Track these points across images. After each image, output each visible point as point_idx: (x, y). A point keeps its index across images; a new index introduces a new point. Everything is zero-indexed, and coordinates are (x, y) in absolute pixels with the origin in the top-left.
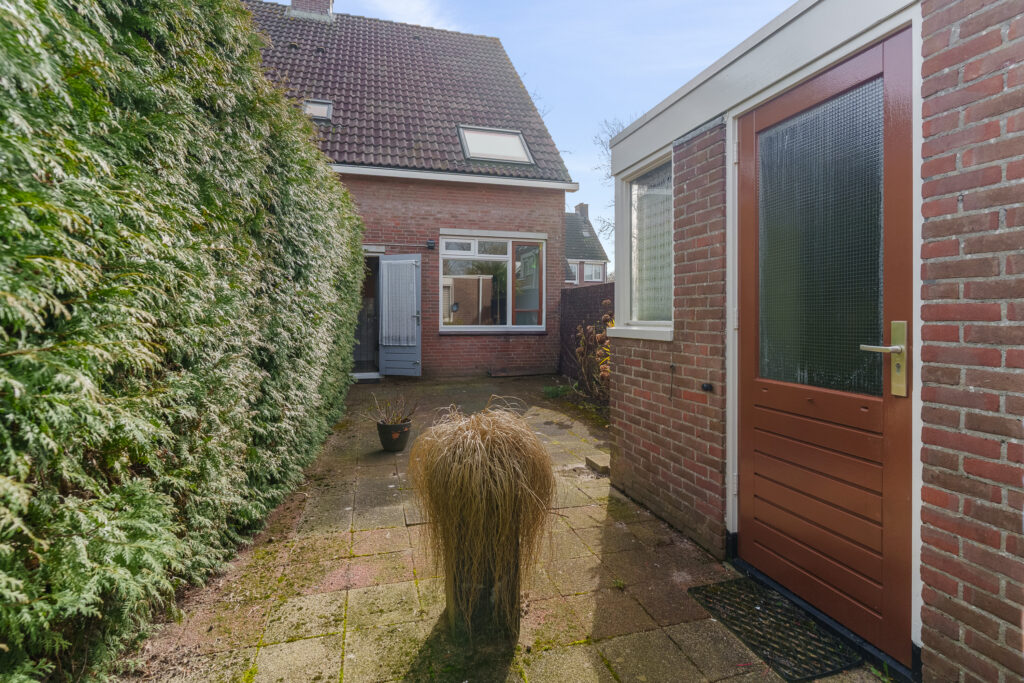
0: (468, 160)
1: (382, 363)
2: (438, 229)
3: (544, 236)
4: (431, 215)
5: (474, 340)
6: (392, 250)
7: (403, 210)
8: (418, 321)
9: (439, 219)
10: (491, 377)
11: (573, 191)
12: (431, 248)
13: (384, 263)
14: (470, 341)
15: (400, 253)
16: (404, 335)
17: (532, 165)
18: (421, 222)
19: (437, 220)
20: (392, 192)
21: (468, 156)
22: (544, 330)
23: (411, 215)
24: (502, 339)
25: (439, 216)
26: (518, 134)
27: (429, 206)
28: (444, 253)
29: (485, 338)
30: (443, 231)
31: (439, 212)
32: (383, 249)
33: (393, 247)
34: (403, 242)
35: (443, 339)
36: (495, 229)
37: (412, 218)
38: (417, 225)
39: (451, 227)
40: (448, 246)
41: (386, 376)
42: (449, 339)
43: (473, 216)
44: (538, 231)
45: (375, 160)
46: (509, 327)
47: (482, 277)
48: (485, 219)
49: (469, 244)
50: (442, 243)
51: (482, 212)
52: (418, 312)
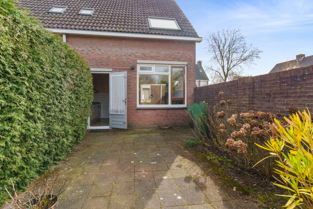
0: (150, 29)
1: (111, 122)
2: (136, 61)
3: (186, 63)
4: (133, 54)
5: (153, 112)
6: (115, 70)
7: (120, 52)
8: (126, 103)
9: (137, 56)
10: (160, 129)
11: (199, 42)
12: (133, 69)
13: (111, 76)
14: (151, 112)
15: (119, 71)
16: (119, 109)
17: (180, 31)
18: (129, 57)
19: (136, 56)
20: (115, 43)
21: (150, 27)
22: (186, 106)
23: (123, 54)
24: (166, 111)
25: (136, 54)
26: (174, 20)
27: (132, 50)
28: (139, 72)
29: (158, 111)
30: (138, 61)
31: (137, 53)
32: (111, 70)
33: (115, 69)
34: (120, 67)
35: (139, 111)
36: (163, 60)
37: (124, 55)
38: (127, 59)
39: (142, 59)
40: (142, 69)
41: (113, 128)
42: (141, 111)
43: (152, 54)
44: (183, 61)
45: (107, 29)
46: (170, 105)
47: (162, 85)
48: (158, 55)
49: (151, 67)
50: (138, 67)
51: (157, 52)
52: (125, 99)
